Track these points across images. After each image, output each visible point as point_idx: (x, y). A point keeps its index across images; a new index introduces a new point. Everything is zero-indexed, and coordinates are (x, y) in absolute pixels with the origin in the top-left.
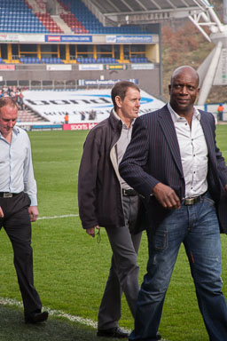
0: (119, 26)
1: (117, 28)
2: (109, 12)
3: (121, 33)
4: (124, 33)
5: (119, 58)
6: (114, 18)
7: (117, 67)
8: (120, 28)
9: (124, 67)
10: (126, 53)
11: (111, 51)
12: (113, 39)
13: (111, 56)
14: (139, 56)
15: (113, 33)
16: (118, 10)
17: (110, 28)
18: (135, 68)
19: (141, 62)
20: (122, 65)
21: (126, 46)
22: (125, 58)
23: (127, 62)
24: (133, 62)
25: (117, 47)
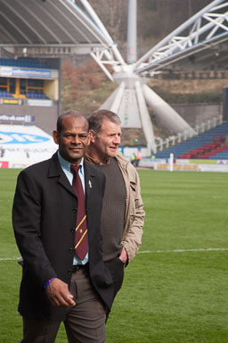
0: (16, 58)
1: (13, 60)
2: (5, 43)
3: (17, 66)
4: (21, 66)
5: (14, 93)
6: (10, 49)
7: (12, 102)
8: (17, 61)
9: (20, 102)
10: (22, 88)
11: (6, 84)
12: (9, 72)
13: (5, 89)
14: (36, 92)
15: (10, 65)
16: (14, 40)
17: (5, 60)
18: (31, 104)
19: (38, 98)
20: (17, 99)
21: (22, 80)
22: (21, 93)
23: (23, 97)
24: (30, 98)
25: (13, 80)
